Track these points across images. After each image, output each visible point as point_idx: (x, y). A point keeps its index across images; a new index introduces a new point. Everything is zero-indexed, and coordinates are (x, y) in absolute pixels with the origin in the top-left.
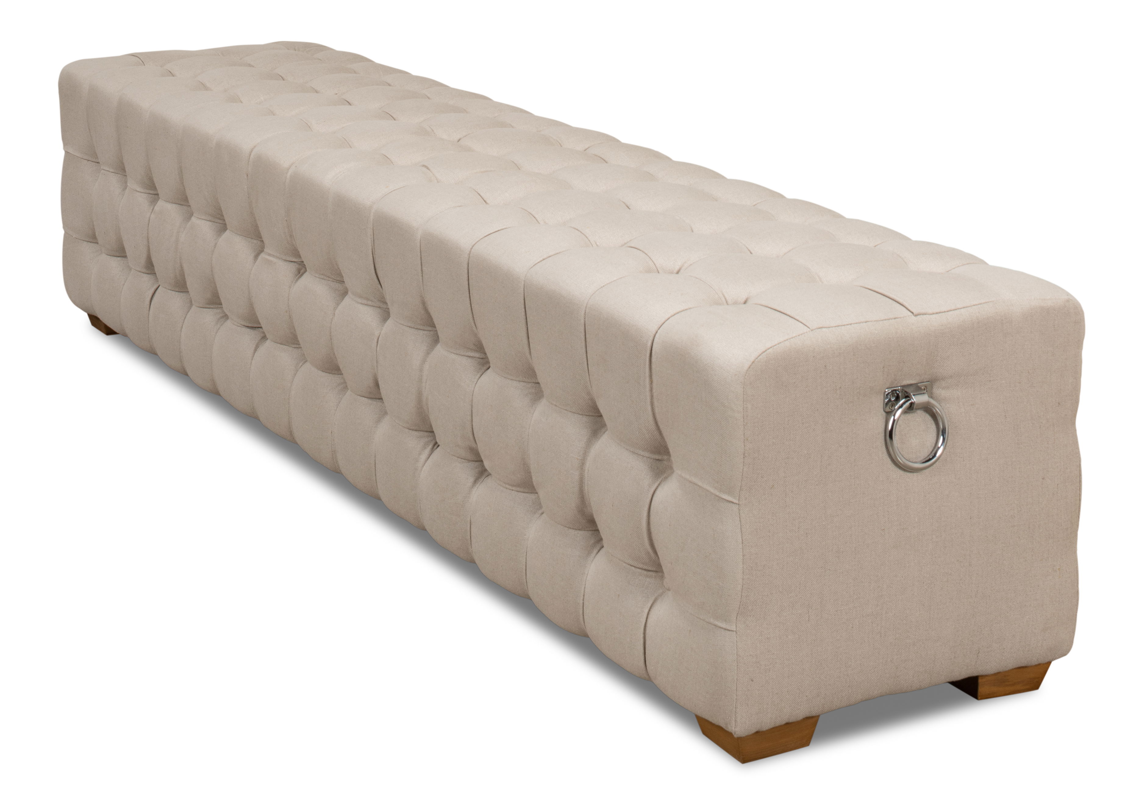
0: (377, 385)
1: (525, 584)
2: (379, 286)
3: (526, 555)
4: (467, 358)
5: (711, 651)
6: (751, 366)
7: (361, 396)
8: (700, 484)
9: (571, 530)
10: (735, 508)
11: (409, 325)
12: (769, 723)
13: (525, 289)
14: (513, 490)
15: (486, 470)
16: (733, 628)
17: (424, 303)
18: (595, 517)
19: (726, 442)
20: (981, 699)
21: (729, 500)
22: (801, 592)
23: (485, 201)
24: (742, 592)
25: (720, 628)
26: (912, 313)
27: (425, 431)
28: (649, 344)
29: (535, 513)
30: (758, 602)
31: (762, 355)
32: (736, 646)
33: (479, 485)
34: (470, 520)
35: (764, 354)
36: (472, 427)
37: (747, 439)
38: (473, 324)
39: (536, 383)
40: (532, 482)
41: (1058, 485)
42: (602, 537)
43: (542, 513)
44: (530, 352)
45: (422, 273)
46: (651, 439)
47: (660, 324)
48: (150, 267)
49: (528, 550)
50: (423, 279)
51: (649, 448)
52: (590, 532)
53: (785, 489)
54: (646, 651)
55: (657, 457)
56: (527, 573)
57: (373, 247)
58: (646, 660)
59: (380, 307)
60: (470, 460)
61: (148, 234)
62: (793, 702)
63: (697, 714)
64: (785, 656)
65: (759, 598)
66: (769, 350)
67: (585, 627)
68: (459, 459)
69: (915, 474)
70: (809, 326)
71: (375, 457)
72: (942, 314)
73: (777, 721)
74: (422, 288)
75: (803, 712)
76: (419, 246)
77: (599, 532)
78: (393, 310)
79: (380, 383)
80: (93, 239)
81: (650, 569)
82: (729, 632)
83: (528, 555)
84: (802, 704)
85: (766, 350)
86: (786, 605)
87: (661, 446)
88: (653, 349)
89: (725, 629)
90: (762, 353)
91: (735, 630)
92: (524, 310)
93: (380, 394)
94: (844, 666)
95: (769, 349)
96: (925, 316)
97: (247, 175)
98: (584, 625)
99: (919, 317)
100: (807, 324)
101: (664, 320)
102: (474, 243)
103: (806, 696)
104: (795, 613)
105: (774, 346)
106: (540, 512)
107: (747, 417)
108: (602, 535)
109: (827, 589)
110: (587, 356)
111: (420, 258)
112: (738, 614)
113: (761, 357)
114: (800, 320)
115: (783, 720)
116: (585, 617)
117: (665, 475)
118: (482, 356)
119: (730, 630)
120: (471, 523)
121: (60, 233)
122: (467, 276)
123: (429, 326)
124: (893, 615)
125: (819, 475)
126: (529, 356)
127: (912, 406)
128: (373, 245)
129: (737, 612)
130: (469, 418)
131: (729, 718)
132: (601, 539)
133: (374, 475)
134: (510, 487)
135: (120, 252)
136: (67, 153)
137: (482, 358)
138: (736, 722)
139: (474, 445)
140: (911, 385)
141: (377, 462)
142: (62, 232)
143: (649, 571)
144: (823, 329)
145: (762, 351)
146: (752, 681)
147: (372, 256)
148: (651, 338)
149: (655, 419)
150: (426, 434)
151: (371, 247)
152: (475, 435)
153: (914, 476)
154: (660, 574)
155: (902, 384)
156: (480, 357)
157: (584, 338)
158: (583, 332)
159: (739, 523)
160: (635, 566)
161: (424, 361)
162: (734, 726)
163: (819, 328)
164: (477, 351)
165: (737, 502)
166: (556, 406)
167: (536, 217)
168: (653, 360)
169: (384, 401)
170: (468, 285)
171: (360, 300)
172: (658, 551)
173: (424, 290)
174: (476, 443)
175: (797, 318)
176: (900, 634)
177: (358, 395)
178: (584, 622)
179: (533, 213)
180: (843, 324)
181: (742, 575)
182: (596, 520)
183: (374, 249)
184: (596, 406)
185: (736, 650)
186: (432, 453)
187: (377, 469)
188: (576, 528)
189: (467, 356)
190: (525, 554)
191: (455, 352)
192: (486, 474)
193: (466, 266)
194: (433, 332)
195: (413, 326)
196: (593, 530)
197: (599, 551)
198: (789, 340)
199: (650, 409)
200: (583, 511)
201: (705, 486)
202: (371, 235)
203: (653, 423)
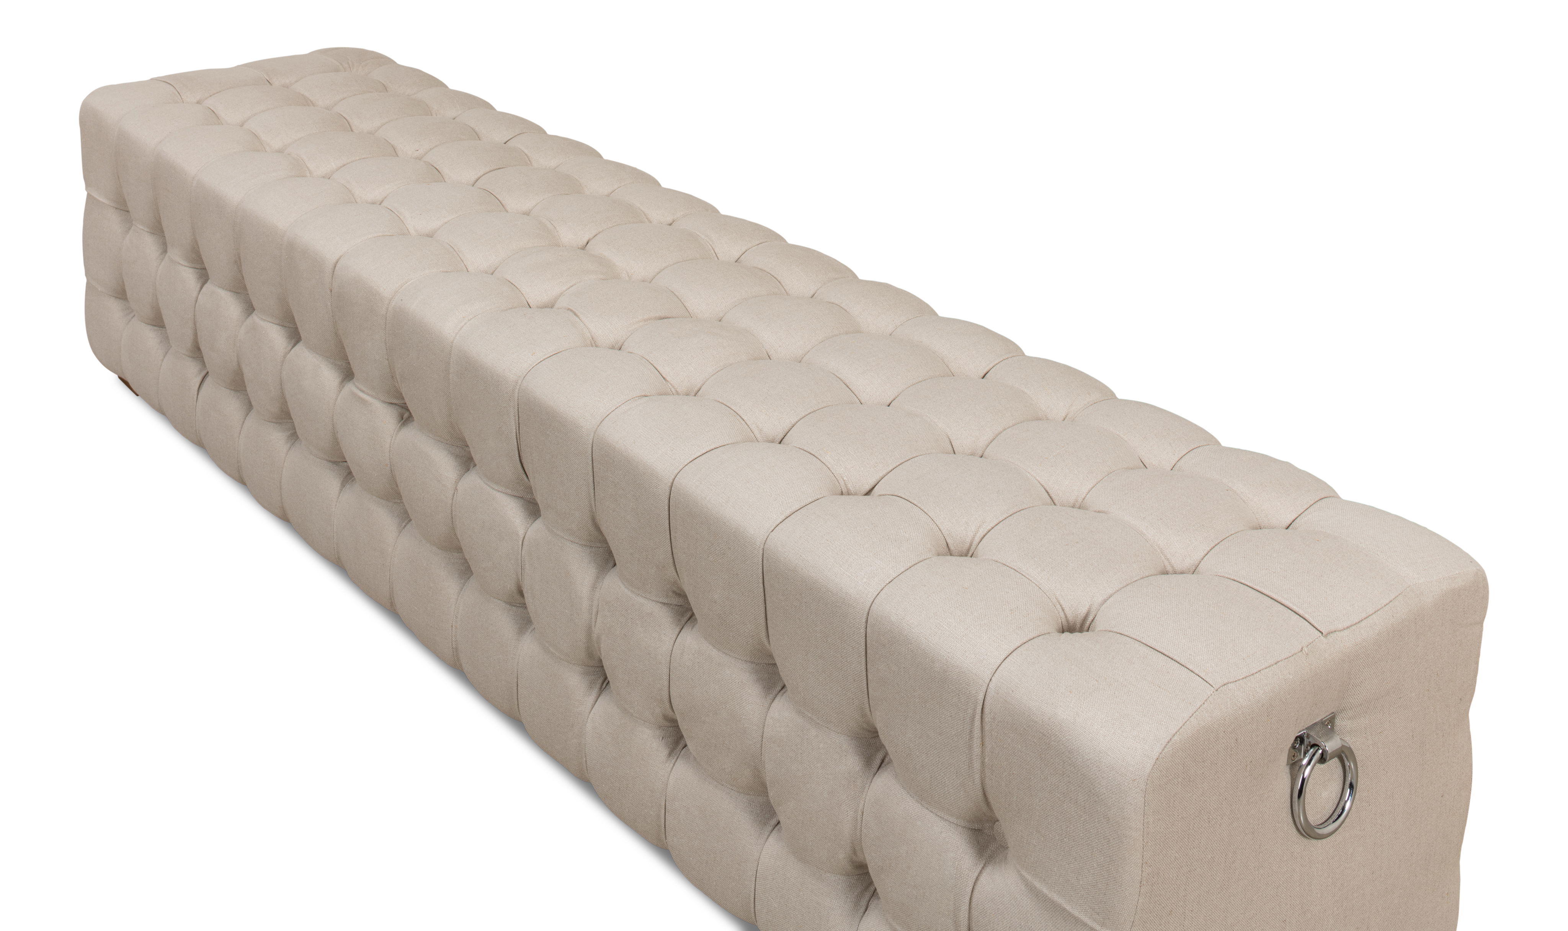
1: (753, 914)
2: (524, 476)
6: (1154, 765)
7: (493, 597)
9: (829, 875)
13: (765, 561)
14: (732, 791)
17: (595, 522)
23: (664, 378)
26: (1323, 633)
27: (590, 666)
28: (981, 697)
29: (765, 824)
31: (1168, 747)
33: (674, 762)
34: (665, 804)
39: (768, 664)
43: (781, 833)
47: (994, 667)
48: (197, 352)
55: (977, 826)
56: (756, 903)
57: (518, 432)
59: (522, 498)
60: (662, 727)
61: (194, 316)
68: (646, 724)
70: (1210, 682)
72: (1354, 627)
76: (590, 453)
78: (545, 508)
80: (121, 294)
85: (1171, 739)
88: (986, 703)
90: (1166, 745)
93: (524, 602)
95: (1174, 736)
96: (1336, 634)
97: (331, 291)
99: (1330, 636)
100: (1208, 679)
101: (998, 661)
102: (676, 472)
105: (1179, 730)
106: (773, 822)
110: (867, 675)
111: (590, 464)
114: (1196, 670)
117: (989, 851)
121: (80, 281)
122: (666, 513)
123: (599, 543)
127: (1324, 757)
135: (157, 321)
136: (89, 198)
139: (670, 713)
140: (1316, 724)
142: (83, 280)
144: (1229, 685)
145: (1166, 741)
147: (514, 438)
148: (984, 689)
149: (984, 791)
150: (592, 669)
151: (515, 430)
152: (673, 704)
155: (1307, 726)
156: (678, 604)
157: (864, 653)
158: (864, 645)
161: (594, 585)
163: (1226, 685)
164: (674, 597)
167: (745, 418)
168: (987, 719)
169: (530, 612)
170: (667, 522)
171: (493, 483)
173: (595, 507)
174: (675, 711)
175: (1191, 666)
177: (490, 594)
179: (740, 413)
180: (1251, 673)
183: (519, 433)
186: (600, 696)
187: (520, 694)
188: (838, 873)
190: (754, 879)
193: (666, 501)
194: (608, 554)
195: (576, 542)
196: (859, 874)
198: (1195, 715)
199: (977, 777)
200: (852, 859)
201: (1076, 913)
202: (515, 416)
203: (980, 794)
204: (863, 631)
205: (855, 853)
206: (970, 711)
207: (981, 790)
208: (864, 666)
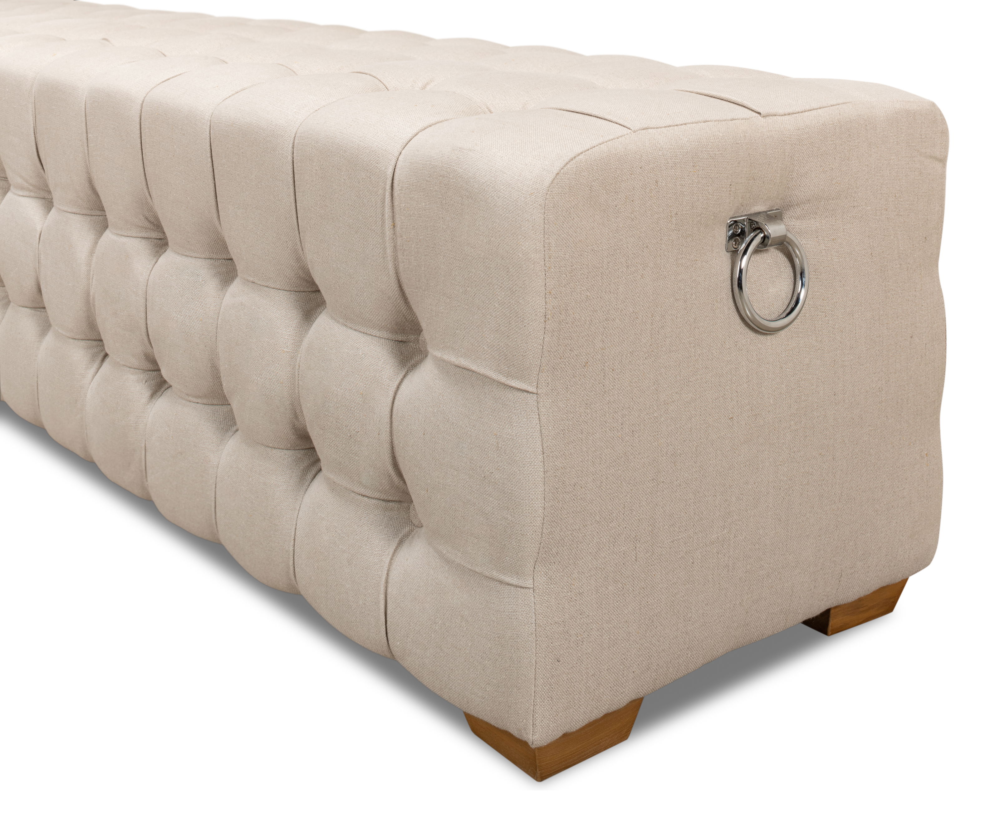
0: (40, 291)
1: (215, 526)
2: (42, 171)
3: (216, 487)
4: (140, 239)
5: (494, 621)
6: (554, 179)
7: (23, 307)
8: (474, 367)
9: (274, 451)
10: (532, 399)
11: (74, 210)
12: (581, 720)
13: (211, 131)
14: (198, 403)
15: (165, 382)
16: (529, 583)
17: (90, 182)
18: (309, 430)
19: (517, 298)
20: (832, 634)
21: (521, 388)
22: (625, 519)
24: (542, 528)
25: (508, 584)
26: (759, 113)
27: (93, 340)
28: (391, 171)
29: (227, 431)
30: (566, 541)
31: (571, 163)
32: (534, 611)
33: (156, 401)
34: (145, 446)
35: (572, 162)
36: (147, 327)
37: (550, 293)
38: (147, 194)
39: (227, 259)
40: (222, 390)
41: (926, 344)
42: (320, 457)
43: (237, 430)
44: (219, 216)
45: (87, 143)
46: (392, 312)
47: (405, 141)
49: (217, 481)
50: (88, 150)
51: (388, 326)
52: (302, 452)
53: (603, 367)
54: (388, 619)
55: (400, 338)
56: (217, 512)
57: (35, 125)
58: (388, 632)
60: (145, 370)
62: (615, 684)
63: (469, 712)
64: (603, 618)
65: (568, 534)
66: (581, 157)
67: (297, 584)
68: (131, 369)
69: (769, 337)
70: (628, 126)
71: (37, 377)
72: (796, 115)
73: (593, 716)
74: (88, 161)
75: (628, 695)
76: (84, 109)
77: (315, 451)
78: (56, 195)
79: (42, 287)
81: (391, 499)
82: (522, 590)
83: (218, 487)
84: (627, 684)
85: (575, 157)
86: (605, 540)
87: (406, 320)
88: (395, 177)
89: (517, 586)
90: (569, 161)
91: (532, 586)
92: (210, 160)
93: (42, 301)
94: (682, 620)
95: (579, 155)
96: (775, 118)
98: (295, 581)
99: (768, 118)
100: (625, 124)
101: (410, 135)
103: (633, 672)
104: (617, 551)
105: (585, 151)
106: (234, 429)
107: (550, 258)
108: (319, 454)
109: (660, 512)
110: (296, 206)
111: (84, 123)
112: (536, 561)
113: (568, 166)
114: (614, 119)
115: (601, 712)
116: (296, 569)
117: (413, 362)
118: (160, 236)
119: (523, 588)
120: (145, 449)
122: (139, 132)
123: (98, 210)
124: (743, 538)
125: (649, 344)
126: (217, 223)
127: (765, 240)
128: (35, 123)
129: (536, 560)
130: (143, 315)
131: (524, 721)
132: (318, 460)
133: (37, 400)
134: (195, 400)
137: (160, 239)
138: (535, 726)
139: (149, 350)
140: (759, 213)
141: (39, 383)
143: (389, 501)
144: (649, 130)
145: (569, 158)
146: (559, 662)
147: (33, 135)
148: (393, 163)
149: (399, 281)
150: (95, 343)
151: (33, 125)
152: (150, 337)
153: (769, 340)
154: (405, 505)
155: (749, 213)
156: (157, 238)
157: (292, 181)
158: (291, 173)
159: (538, 422)
160: (368, 495)
161: (92, 252)
162: (531, 733)
163: (644, 129)
164: (152, 229)
165: (534, 390)
166: (254, 283)
168: (396, 194)
169: (47, 311)
170: (140, 144)
171: (21, 193)
172: (404, 474)
173: (89, 163)
174: (152, 347)
175: (609, 117)
176: (752, 564)
177: (20, 306)
178: (295, 576)
180: (676, 124)
181: (543, 501)
182: (311, 434)
183: (36, 127)
184: (311, 277)
185: (534, 617)
186: (101, 366)
187: (39, 392)
188: (283, 448)
189: (141, 237)
190: (214, 486)
191: (126, 234)
192: (167, 386)
193: (139, 119)
194: (102, 217)
195: (78, 212)
196: (306, 449)
197: (314, 477)
198: (605, 143)
199: (390, 266)
200: (295, 425)
201: (482, 370)
202: (32, 111)
203: (395, 286)
204: (290, 158)
205: (296, 416)
206: (381, 191)
207: (396, 282)
208: (293, 198)
